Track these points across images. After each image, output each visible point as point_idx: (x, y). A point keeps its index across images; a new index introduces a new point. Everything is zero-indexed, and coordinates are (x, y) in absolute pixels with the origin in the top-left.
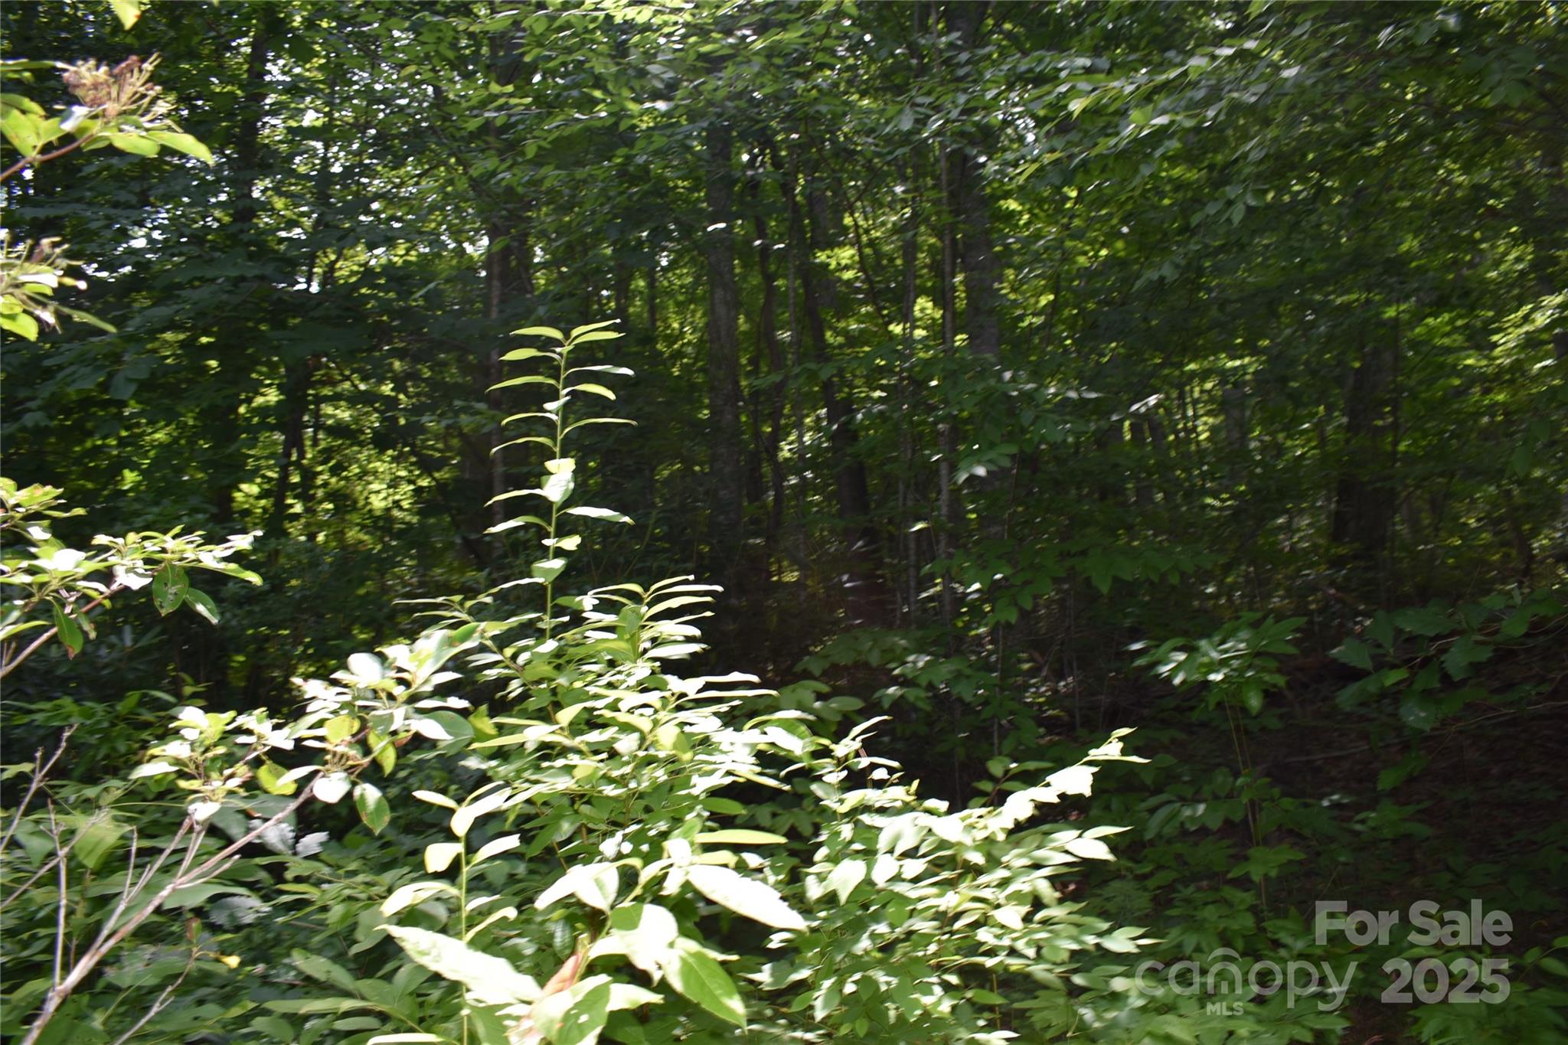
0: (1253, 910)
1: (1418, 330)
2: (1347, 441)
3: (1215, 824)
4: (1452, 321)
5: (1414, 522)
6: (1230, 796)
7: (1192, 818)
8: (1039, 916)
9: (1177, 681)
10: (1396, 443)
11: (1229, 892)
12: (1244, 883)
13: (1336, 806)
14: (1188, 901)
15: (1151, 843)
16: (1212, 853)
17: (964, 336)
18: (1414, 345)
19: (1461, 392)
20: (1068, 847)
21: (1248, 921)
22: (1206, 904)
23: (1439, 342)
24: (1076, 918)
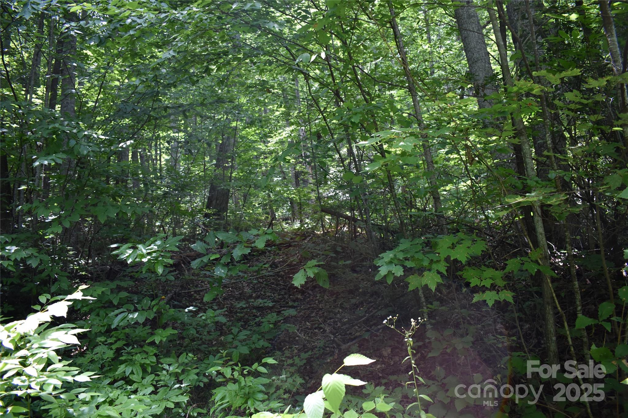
0: (156, 355)
1: (243, 132)
2: (215, 170)
3: (142, 320)
4: (255, 131)
5: (237, 203)
6: (149, 308)
7: (132, 319)
8: (49, 369)
9: (129, 262)
10: (231, 173)
11: (146, 348)
12: (153, 343)
13: (190, 311)
14: (129, 353)
15: (116, 329)
16: (140, 332)
17: (60, 106)
18: (242, 137)
19: (257, 158)
20: (60, 339)
21: (154, 359)
22: (136, 354)
23: (250, 137)
24: (67, 368)
